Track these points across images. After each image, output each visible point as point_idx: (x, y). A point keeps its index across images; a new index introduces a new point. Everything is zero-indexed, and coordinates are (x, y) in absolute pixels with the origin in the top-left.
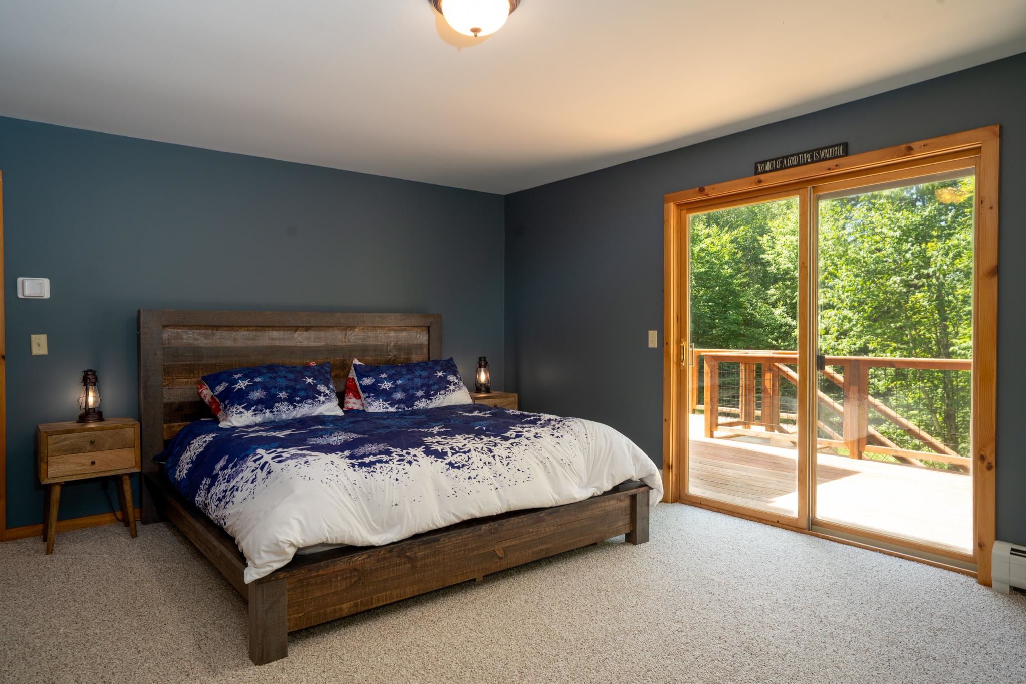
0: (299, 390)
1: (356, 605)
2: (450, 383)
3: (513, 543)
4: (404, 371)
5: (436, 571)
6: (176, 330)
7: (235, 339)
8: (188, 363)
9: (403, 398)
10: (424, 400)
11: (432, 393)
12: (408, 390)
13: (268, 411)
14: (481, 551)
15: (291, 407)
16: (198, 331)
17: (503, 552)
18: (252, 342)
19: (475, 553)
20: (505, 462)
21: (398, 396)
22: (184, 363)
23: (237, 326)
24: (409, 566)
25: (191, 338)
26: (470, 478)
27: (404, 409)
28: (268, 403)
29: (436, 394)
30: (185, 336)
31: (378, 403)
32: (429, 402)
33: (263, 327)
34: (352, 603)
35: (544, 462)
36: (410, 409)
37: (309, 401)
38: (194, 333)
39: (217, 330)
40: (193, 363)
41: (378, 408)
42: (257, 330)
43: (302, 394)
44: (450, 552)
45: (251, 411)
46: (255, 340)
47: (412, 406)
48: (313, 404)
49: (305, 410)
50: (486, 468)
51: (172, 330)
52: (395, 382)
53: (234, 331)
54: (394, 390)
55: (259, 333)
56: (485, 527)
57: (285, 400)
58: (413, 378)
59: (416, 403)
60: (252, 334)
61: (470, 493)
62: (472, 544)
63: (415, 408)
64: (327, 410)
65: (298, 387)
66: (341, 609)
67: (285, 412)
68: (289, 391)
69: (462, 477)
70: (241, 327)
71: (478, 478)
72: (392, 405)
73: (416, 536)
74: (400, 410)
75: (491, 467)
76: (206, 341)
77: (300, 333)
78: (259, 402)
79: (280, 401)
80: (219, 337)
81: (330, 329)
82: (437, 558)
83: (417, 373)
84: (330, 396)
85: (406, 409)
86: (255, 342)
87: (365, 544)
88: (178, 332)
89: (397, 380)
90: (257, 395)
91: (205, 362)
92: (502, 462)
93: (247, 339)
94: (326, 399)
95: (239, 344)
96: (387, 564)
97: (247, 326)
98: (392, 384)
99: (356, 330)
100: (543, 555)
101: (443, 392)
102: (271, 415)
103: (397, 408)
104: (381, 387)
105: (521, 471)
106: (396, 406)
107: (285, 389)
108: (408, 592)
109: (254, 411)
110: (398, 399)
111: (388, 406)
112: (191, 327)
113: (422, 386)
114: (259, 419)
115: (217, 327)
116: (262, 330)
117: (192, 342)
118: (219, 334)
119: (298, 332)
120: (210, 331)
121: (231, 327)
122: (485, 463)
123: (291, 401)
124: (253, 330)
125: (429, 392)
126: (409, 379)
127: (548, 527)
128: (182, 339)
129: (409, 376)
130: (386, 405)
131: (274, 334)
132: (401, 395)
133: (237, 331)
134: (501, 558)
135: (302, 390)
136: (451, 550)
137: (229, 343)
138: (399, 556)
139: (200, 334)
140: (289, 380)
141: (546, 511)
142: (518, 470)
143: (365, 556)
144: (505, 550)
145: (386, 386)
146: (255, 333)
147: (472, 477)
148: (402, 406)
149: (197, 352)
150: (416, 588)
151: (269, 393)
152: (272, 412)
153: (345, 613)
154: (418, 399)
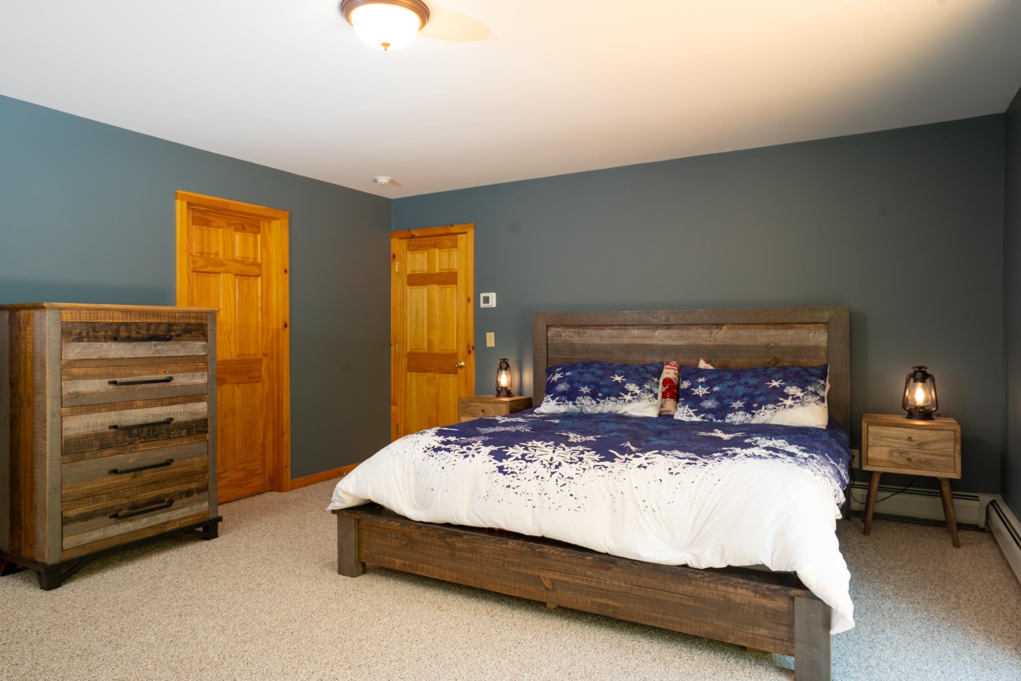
0: (602, 386)
1: (405, 564)
2: (786, 396)
3: (564, 579)
4: (728, 376)
5: (473, 568)
6: (557, 329)
7: (602, 337)
8: (565, 357)
9: (713, 407)
10: (741, 412)
11: (755, 405)
12: (724, 399)
13: (571, 403)
14: (523, 570)
15: (594, 402)
16: (572, 330)
17: (550, 583)
18: (615, 340)
19: (515, 569)
20: (561, 482)
21: (709, 404)
22: (563, 357)
23: (603, 325)
24: (448, 551)
25: (568, 335)
26: (509, 486)
27: (711, 420)
28: (571, 395)
29: (759, 407)
30: (563, 334)
31: (683, 408)
32: (749, 416)
33: (624, 326)
34: (402, 561)
35: (614, 496)
36: (719, 421)
37: (613, 398)
38: (570, 331)
39: (587, 329)
40: (569, 357)
41: (682, 414)
42: (620, 329)
43: (605, 390)
44: (487, 555)
45: (555, 401)
46: (619, 338)
47: (723, 418)
48: (616, 401)
49: (608, 406)
50: (535, 482)
51: (554, 329)
52: (711, 388)
53: (601, 329)
54: (706, 397)
55: (622, 332)
56: (512, 543)
57: (587, 394)
58: (734, 386)
59: (729, 415)
60: (615, 332)
61: (500, 501)
62: (512, 558)
63: (727, 421)
64: (633, 410)
65: (602, 383)
66: (394, 562)
67: (588, 406)
68: (592, 386)
69: (501, 483)
70: (606, 326)
71: (517, 490)
72: (697, 414)
73: (448, 525)
74: (706, 420)
75: (541, 482)
76: (578, 338)
77: (661, 331)
78: (563, 393)
79: (582, 394)
80: (588, 335)
81: (693, 327)
82: (475, 556)
83: (743, 380)
84: (640, 396)
85: (714, 420)
86: (618, 339)
87: (401, 513)
88: (558, 331)
89: (714, 385)
90: (562, 387)
91: (577, 357)
92: (557, 481)
93: (612, 337)
94: (633, 399)
95: (605, 342)
96: (429, 541)
97: (612, 325)
98: (707, 390)
99: (724, 328)
100: (609, 612)
101: (770, 406)
102: (574, 407)
103: (703, 418)
104: (694, 392)
105: (573, 498)
106: (702, 415)
107: (588, 384)
108: (448, 576)
109: (557, 401)
110: (707, 407)
111: (693, 414)
112: (567, 326)
113: (743, 396)
114: (562, 409)
115: (585, 326)
116: (625, 329)
117: (568, 339)
118: (589, 332)
119: (658, 331)
120: (581, 330)
121: (599, 326)
122: (537, 477)
123: (594, 395)
124: (617, 329)
125: (751, 404)
126: (729, 387)
127: (614, 580)
128: (561, 336)
129: (731, 383)
130: (691, 412)
131: (635, 332)
132: (713, 404)
133: (603, 329)
134: (548, 589)
135: (605, 386)
136: (489, 554)
137: (596, 341)
138: (439, 539)
139: (574, 332)
140: (596, 376)
141: (596, 556)
142: (571, 495)
143: (399, 524)
144: (553, 581)
145: (701, 391)
146: (618, 331)
147: (512, 486)
148: (710, 416)
149: (572, 347)
150: (455, 575)
151: (572, 386)
152: (574, 404)
153: (397, 567)
154: (733, 410)
